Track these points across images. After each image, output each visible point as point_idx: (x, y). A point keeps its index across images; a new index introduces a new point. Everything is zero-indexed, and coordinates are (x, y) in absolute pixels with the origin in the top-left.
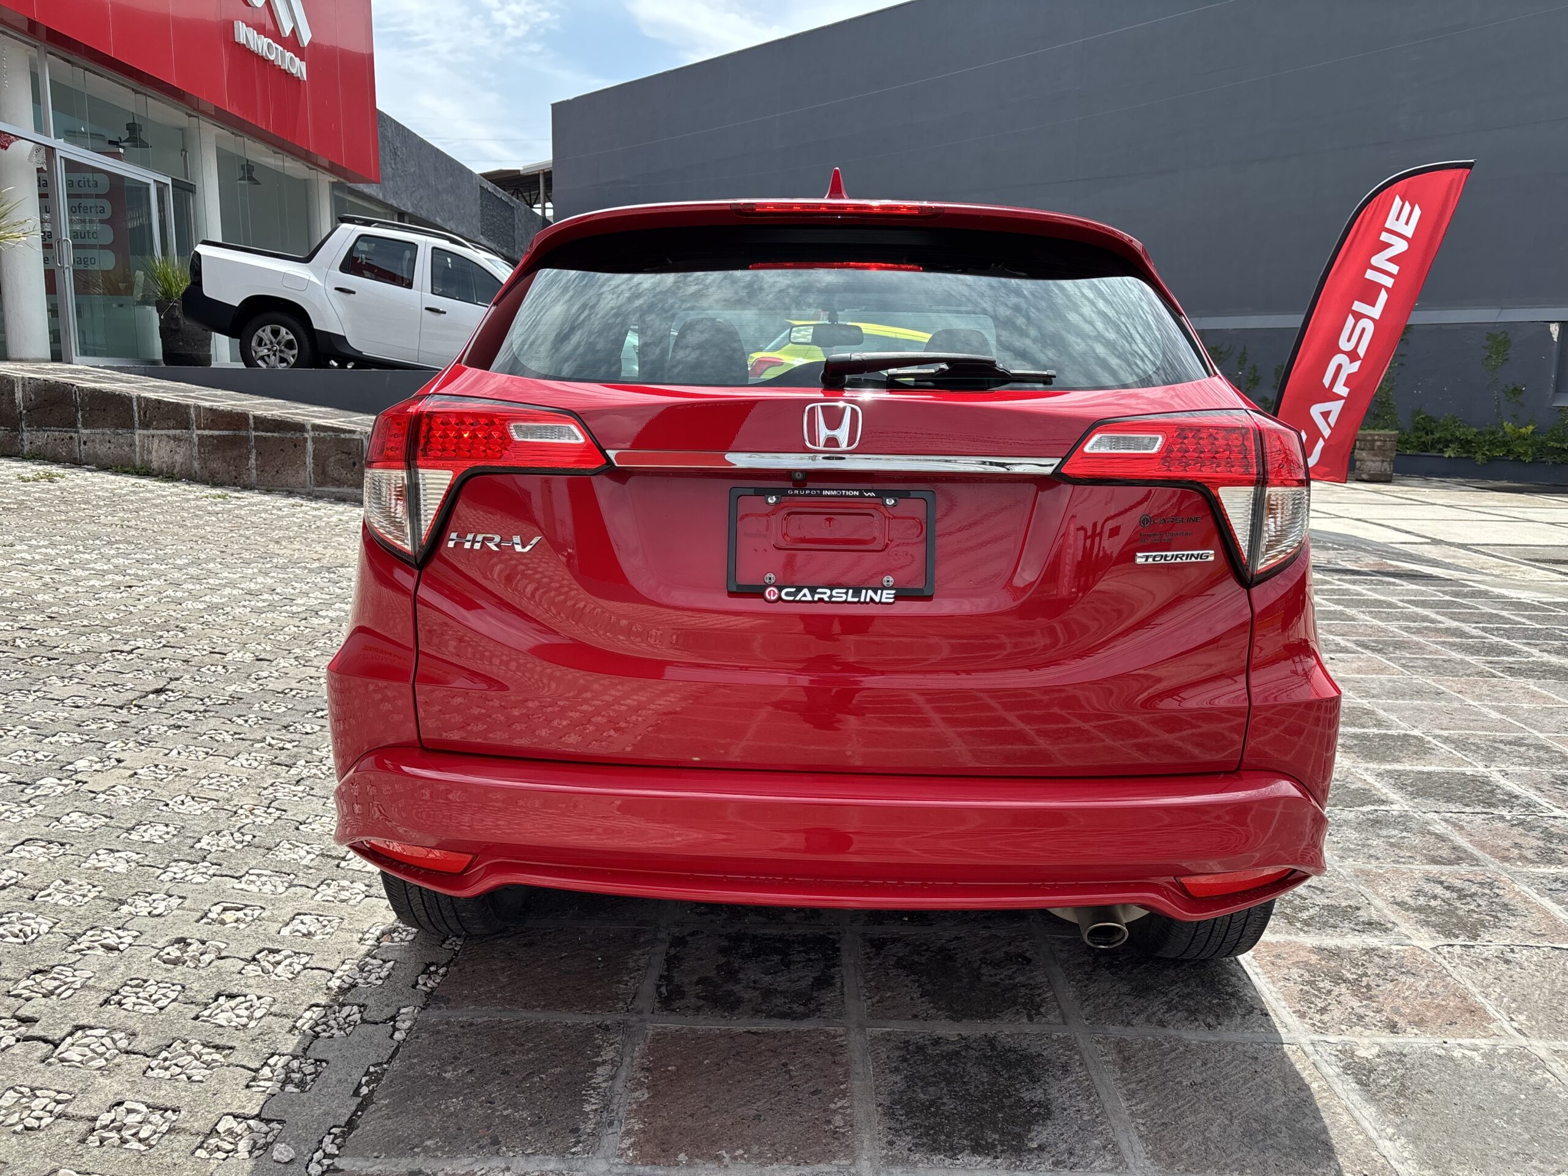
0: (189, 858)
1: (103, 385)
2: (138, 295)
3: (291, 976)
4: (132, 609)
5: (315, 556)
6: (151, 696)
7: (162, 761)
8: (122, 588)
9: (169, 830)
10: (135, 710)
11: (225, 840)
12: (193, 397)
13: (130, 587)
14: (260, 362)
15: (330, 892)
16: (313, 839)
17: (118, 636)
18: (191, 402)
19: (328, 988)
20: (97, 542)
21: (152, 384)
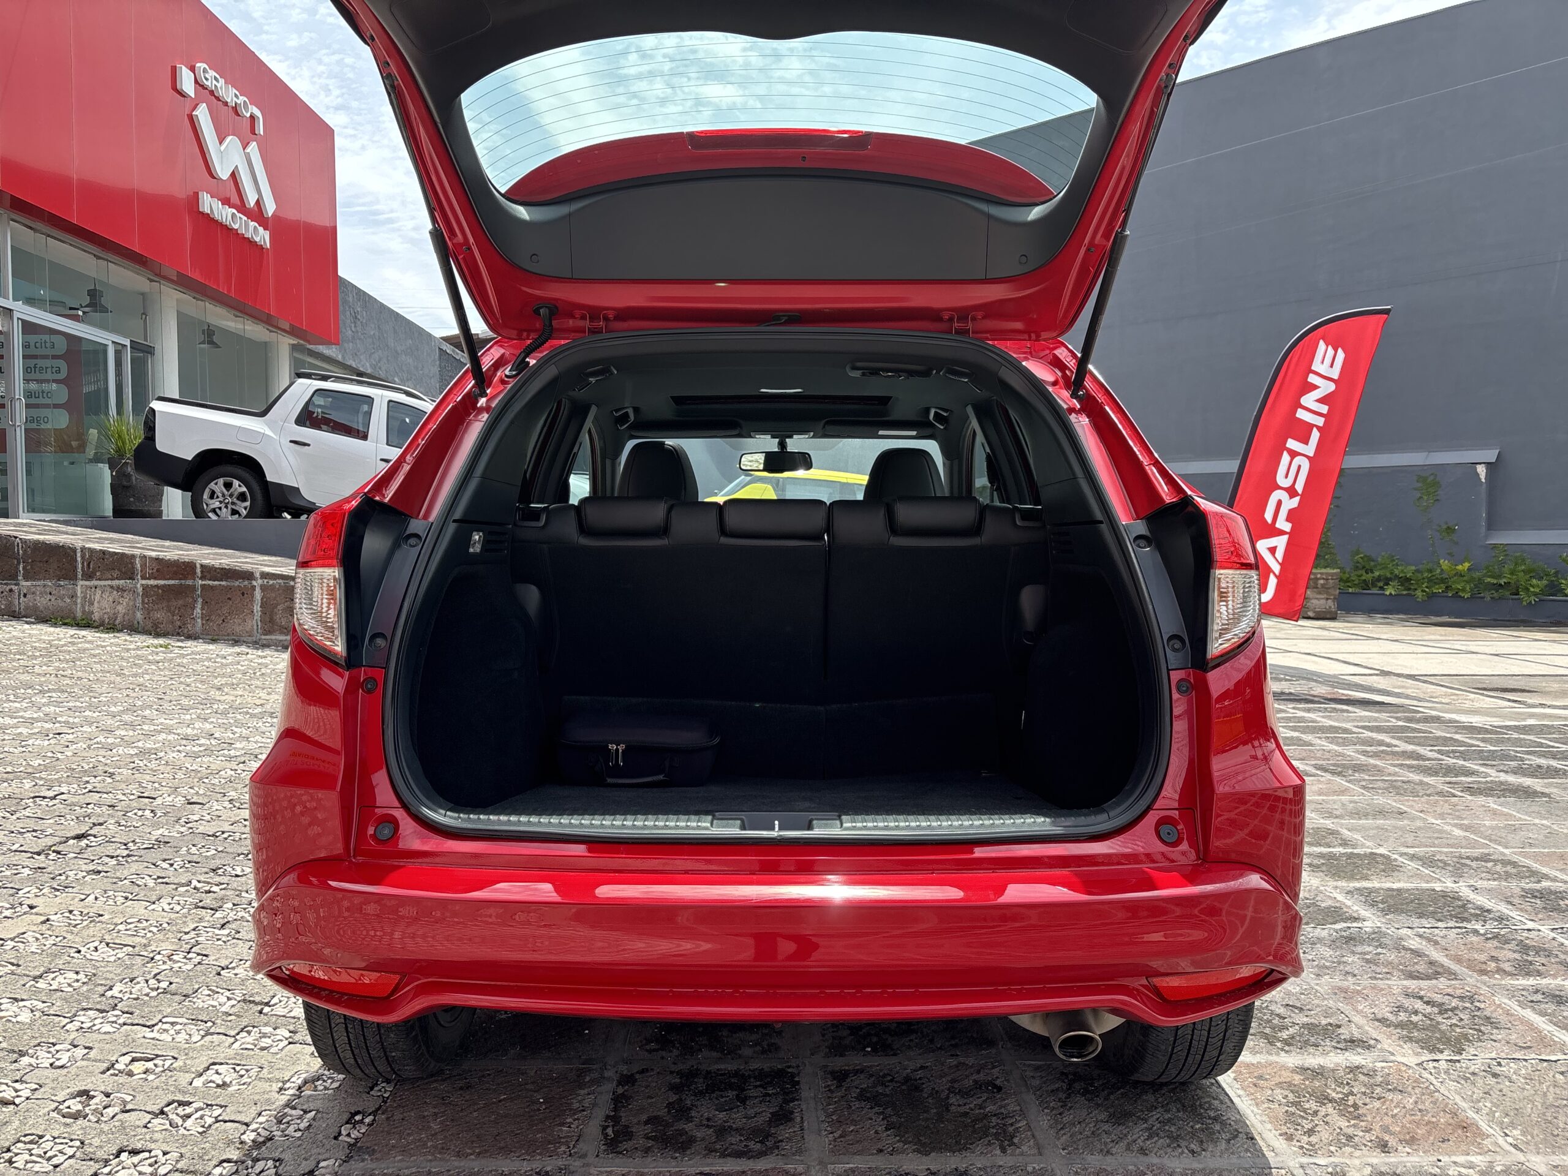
0: (98, 1007)
1: (47, 537)
2: (91, 452)
3: (201, 1130)
4: (59, 755)
5: (258, 702)
6: (71, 842)
7: (77, 906)
8: (51, 736)
9: (79, 977)
10: (53, 856)
11: (140, 988)
12: (139, 548)
13: (59, 734)
14: (210, 514)
15: (250, 1039)
16: (235, 985)
17: (42, 782)
18: (137, 552)
19: (242, 1143)
20: (30, 691)
21: (98, 536)
